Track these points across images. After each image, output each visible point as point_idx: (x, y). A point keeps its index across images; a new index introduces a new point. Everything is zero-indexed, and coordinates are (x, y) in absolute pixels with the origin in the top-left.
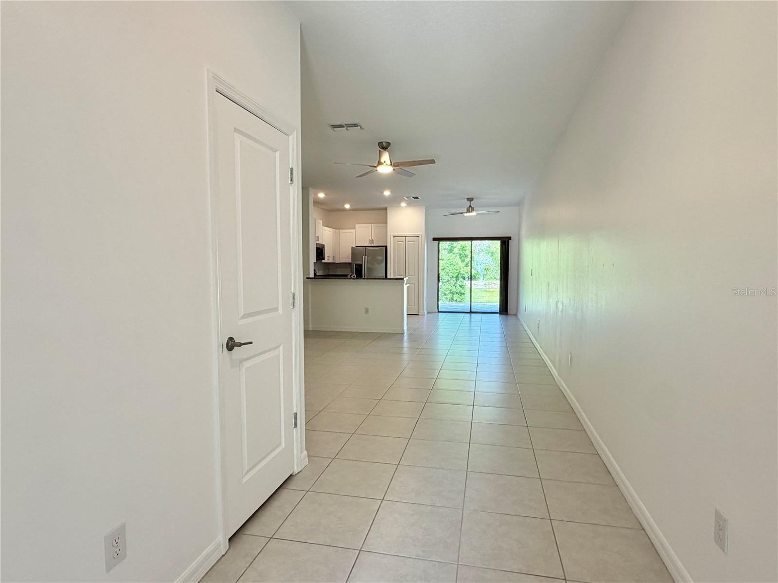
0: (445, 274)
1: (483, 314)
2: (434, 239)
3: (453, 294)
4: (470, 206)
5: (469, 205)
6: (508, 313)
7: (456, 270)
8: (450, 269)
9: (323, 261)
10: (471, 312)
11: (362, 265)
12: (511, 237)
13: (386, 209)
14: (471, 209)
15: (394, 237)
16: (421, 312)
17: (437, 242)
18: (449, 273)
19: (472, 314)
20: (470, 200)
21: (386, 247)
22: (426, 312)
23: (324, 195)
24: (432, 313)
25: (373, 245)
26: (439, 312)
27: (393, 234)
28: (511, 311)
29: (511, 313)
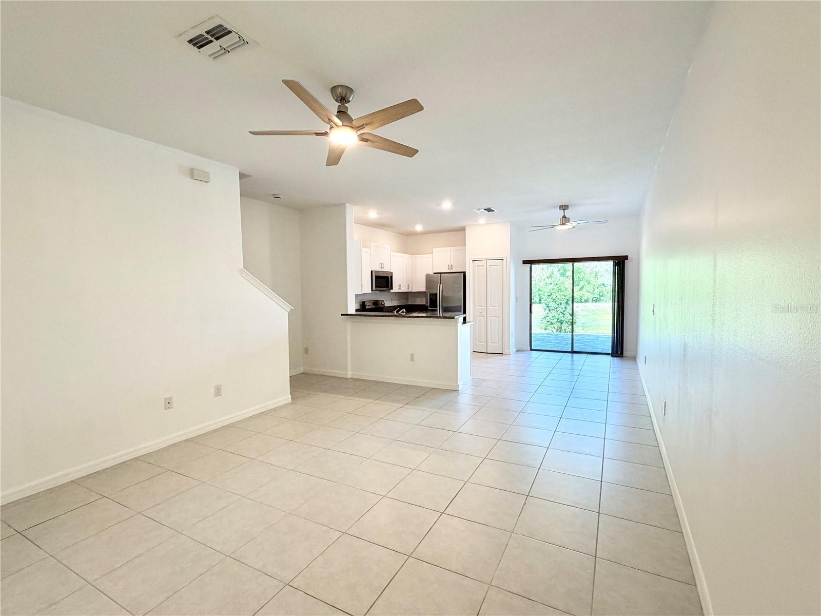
0: (552, 300)
1: (589, 355)
2: (525, 262)
3: (562, 323)
4: (564, 217)
5: (563, 214)
6: (624, 355)
7: (565, 296)
8: (557, 295)
9: (392, 291)
10: (573, 352)
11: (437, 294)
12: (627, 256)
13: (463, 229)
14: (565, 220)
15: (473, 261)
16: (506, 351)
17: (528, 266)
18: (557, 300)
19: (575, 355)
20: (564, 208)
21: (464, 273)
22: (513, 350)
23: (376, 214)
24: (523, 351)
25: (452, 271)
26: (531, 350)
27: (472, 258)
28: (628, 353)
29: (628, 355)
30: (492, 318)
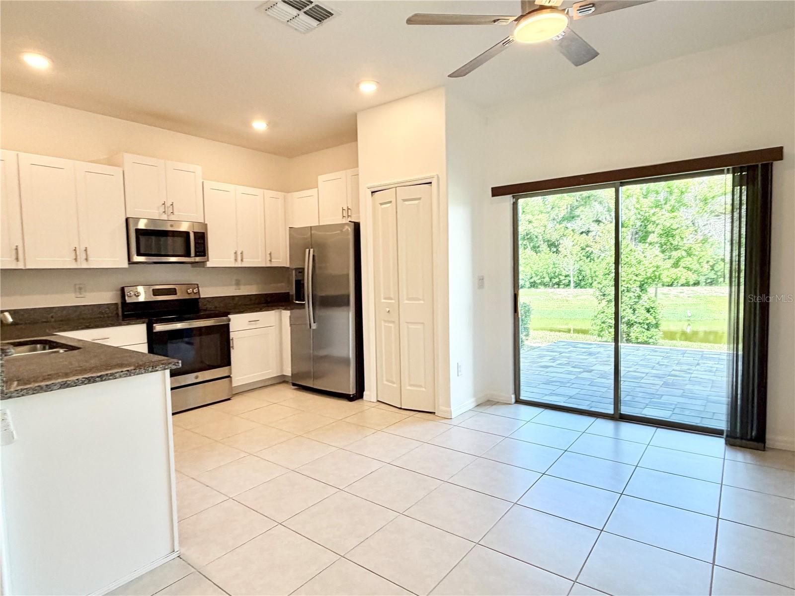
2: (497, 192)
6: (769, 443)
9: (208, 264)
10: (619, 417)
11: (303, 269)
12: (779, 150)
15: (373, 192)
16: (441, 409)
17: (508, 199)
19: (627, 428)
21: (357, 225)
22: (467, 402)
26: (518, 401)
27: (369, 185)
28: (780, 438)
29: (779, 446)
30: (411, 326)
